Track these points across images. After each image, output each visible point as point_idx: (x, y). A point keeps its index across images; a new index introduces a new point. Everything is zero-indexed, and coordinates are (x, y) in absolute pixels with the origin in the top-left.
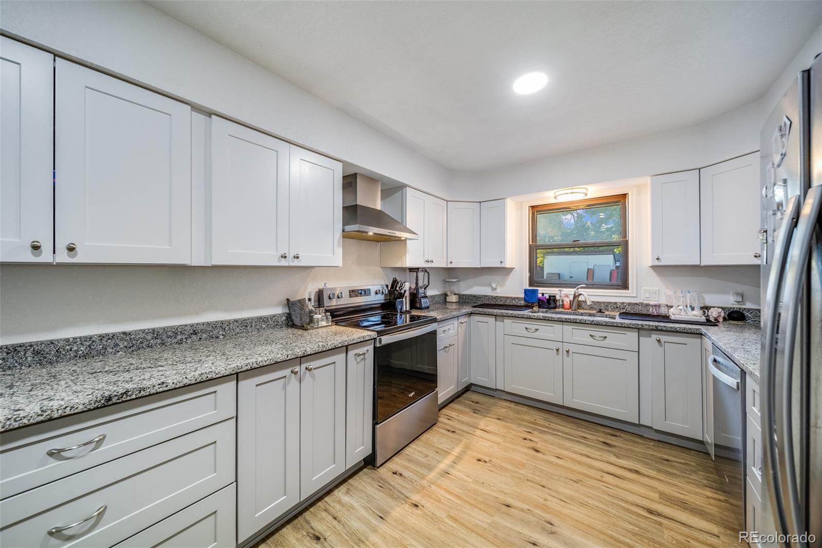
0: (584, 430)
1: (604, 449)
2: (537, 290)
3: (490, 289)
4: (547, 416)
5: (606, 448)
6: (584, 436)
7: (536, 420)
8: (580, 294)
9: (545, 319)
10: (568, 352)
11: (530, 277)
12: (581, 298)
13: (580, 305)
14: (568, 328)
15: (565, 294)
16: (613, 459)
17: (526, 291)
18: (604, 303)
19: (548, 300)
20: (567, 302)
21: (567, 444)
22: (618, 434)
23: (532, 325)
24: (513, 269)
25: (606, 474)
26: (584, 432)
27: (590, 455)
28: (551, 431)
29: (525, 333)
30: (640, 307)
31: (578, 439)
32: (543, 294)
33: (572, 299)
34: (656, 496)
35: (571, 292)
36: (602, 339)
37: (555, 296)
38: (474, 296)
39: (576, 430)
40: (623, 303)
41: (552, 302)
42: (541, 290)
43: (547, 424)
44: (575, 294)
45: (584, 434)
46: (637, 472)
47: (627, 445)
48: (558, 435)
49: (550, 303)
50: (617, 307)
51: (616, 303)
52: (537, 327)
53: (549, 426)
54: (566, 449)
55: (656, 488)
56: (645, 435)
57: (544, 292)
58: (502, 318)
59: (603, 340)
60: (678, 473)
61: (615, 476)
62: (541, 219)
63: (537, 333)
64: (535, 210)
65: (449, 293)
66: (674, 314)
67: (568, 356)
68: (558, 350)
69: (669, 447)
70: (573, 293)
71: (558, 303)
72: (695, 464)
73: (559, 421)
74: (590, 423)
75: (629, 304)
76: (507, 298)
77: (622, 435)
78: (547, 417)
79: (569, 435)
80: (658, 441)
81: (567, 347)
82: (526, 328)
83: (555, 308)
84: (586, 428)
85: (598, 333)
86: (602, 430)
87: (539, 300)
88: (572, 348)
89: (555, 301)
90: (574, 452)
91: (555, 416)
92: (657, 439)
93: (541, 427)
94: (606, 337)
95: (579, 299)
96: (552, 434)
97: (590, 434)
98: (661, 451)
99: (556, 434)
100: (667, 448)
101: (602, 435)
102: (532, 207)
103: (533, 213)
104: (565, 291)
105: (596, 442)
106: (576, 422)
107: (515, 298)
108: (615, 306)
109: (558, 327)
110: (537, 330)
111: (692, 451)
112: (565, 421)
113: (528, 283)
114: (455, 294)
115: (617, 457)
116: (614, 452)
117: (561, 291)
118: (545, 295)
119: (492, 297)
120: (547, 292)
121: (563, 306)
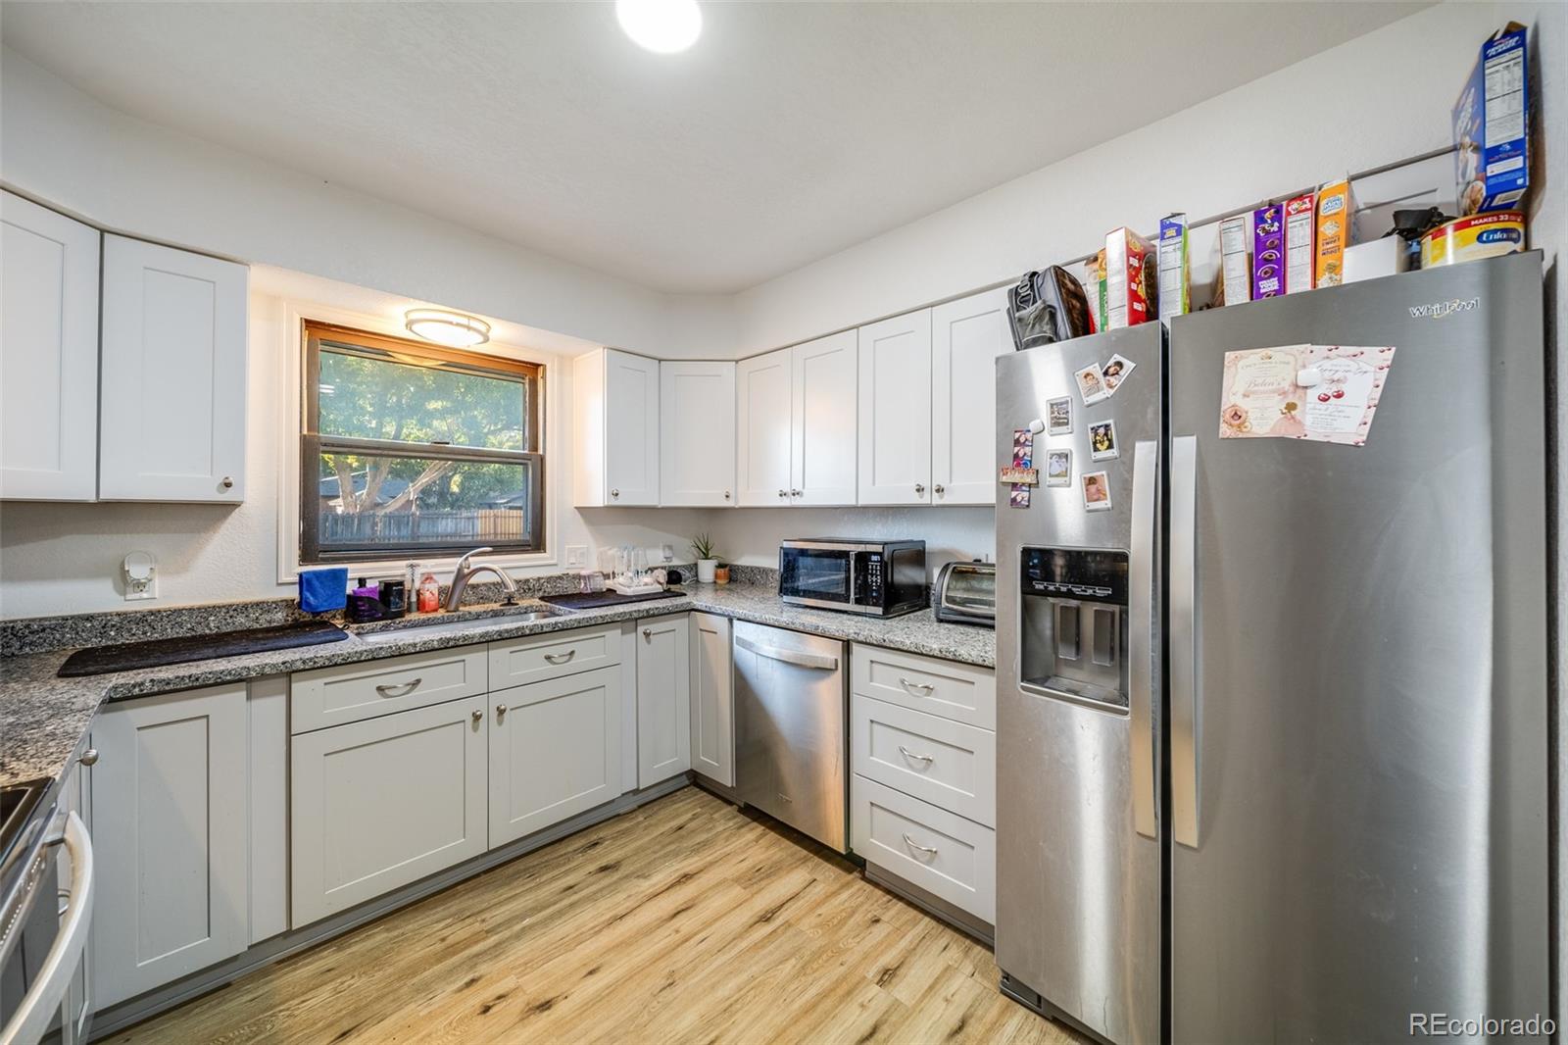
0: (550, 875)
1: (615, 882)
2: (345, 571)
3: (115, 587)
4: (455, 906)
5: (616, 876)
6: (565, 886)
7: (443, 940)
8: (475, 570)
9: (446, 647)
10: (500, 712)
11: (304, 536)
12: (475, 580)
14: (500, 654)
15: (429, 575)
16: (646, 886)
17: (309, 579)
20: (431, 592)
21: (564, 928)
22: (594, 837)
23: (398, 675)
25: (674, 920)
26: (554, 879)
27: (621, 910)
28: (507, 933)
29: (380, 704)
30: (565, 582)
31: (566, 902)
32: (362, 582)
33: (448, 584)
34: (737, 891)
36: (567, 657)
37: (401, 584)
39: (539, 886)
40: (539, 579)
41: (392, 599)
42: (352, 571)
43: (477, 926)
44: (459, 570)
45: (559, 882)
46: (687, 877)
47: (625, 845)
48: (531, 927)
49: (387, 603)
50: (530, 589)
51: (527, 581)
52: (415, 675)
53: (486, 926)
54: (579, 940)
55: (725, 880)
56: (622, 811)
57: (366, 574)
59: (569, 660)
60: (704, 836)
61: (683, 910)
63: (416, 693)
66: (624, 584)
67: (500, 722)
68: (475, 718)
69: (658, 807)
70: (455, 569)
71: (407, 600)
72: (699, 810)
73: (489, 897)
74: (542, 852)
75: (549, 579)
76: (210, 610)
77: (601, 835)
78: (453, 909)
79: (544, 908)
80: (640, 807)
81: (496, 700)
82: (380, 689)
83: (401, 614)
84: (547, 866)
85: (560, 647)
86: (570, 849)
87: (351, 598)
88: (506, 700)
89: (400, 594)
90: (597, 933)
91: (467, 891)
92: (635, 806)
93: (476, 942)
94: (572, 653)
95: (468, 583)
96: (518, 936)
97: (566, 873)
98: (660, 820)
99: (523, 929)
100: (660, 809)
101: (580, 859)
102: (310, 324)
103: (315, 343)
104: (426, 567)
105: (591, 879)
106: (518, 872)
107: (245, 607)
108: (526, 587)
110: (417, 683)
111: (678, 793)
112: (501, 886)
113: (296, 552)
115: (645, 877)
116: (633, 873)
117: (412, 566)
118: (370, 584)
119: (123, 616)
120: (370, 573)
121: (421, 606)
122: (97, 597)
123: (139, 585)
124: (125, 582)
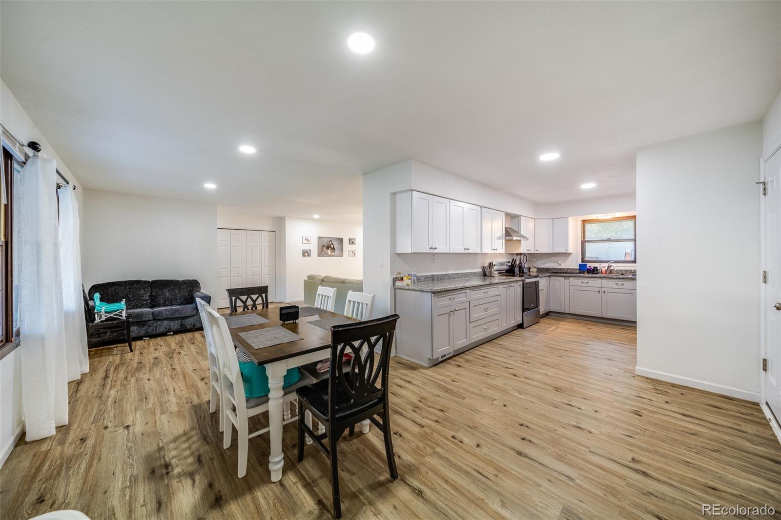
2: (586, 264)
3: (557, 264)
8: (611, 266)
9: (592, 277)
10: (604, 292)
11: (582, 258)
12: (612, 268)
13: (611, 272)
15: (603, 266)
17: (580, 265)
18: (625, 270)
19: (593, 270)
20: (604, 270)
23: (585, 280)
24: (571, 253)
29: (582, 284)
32: (590, 266)
33: (606, 269)
35: (606, 265)
37: (597, 268)
38: (547, 269)
41: (595, 270)
42: (588, 265)
44: (608, 266)
49: (594, 271)
51: (631, 270)
52: (588, 281)
58: (568, 278)
59: (622, 286)
62: (588, 226)
63: (588, 284)
64: (584, 221)
65: (531, 267)
67: (604, 294)
68: (599, 291)
71: (599, 271)
76: (568, 269)
81: (604, 289)
82: (582, 282)
83: (597, 273)
85: (620, 282)
87: (588, 269)
88: (606, 290)
89: (597, 270)
94: (623, 284)
95: (611, 269)
102: (583, 221)
103: (584, 224)
107: (573, 269)
109: (599, 281)
110: (588, 282)
113: (581, 261)
114: (535, 268)
117: (600, 264)
119: (559, 269)
120: (593, 265)
121: (602, 272)
122: (555, 266)
123: (560, 264)
124: (559, 264)
